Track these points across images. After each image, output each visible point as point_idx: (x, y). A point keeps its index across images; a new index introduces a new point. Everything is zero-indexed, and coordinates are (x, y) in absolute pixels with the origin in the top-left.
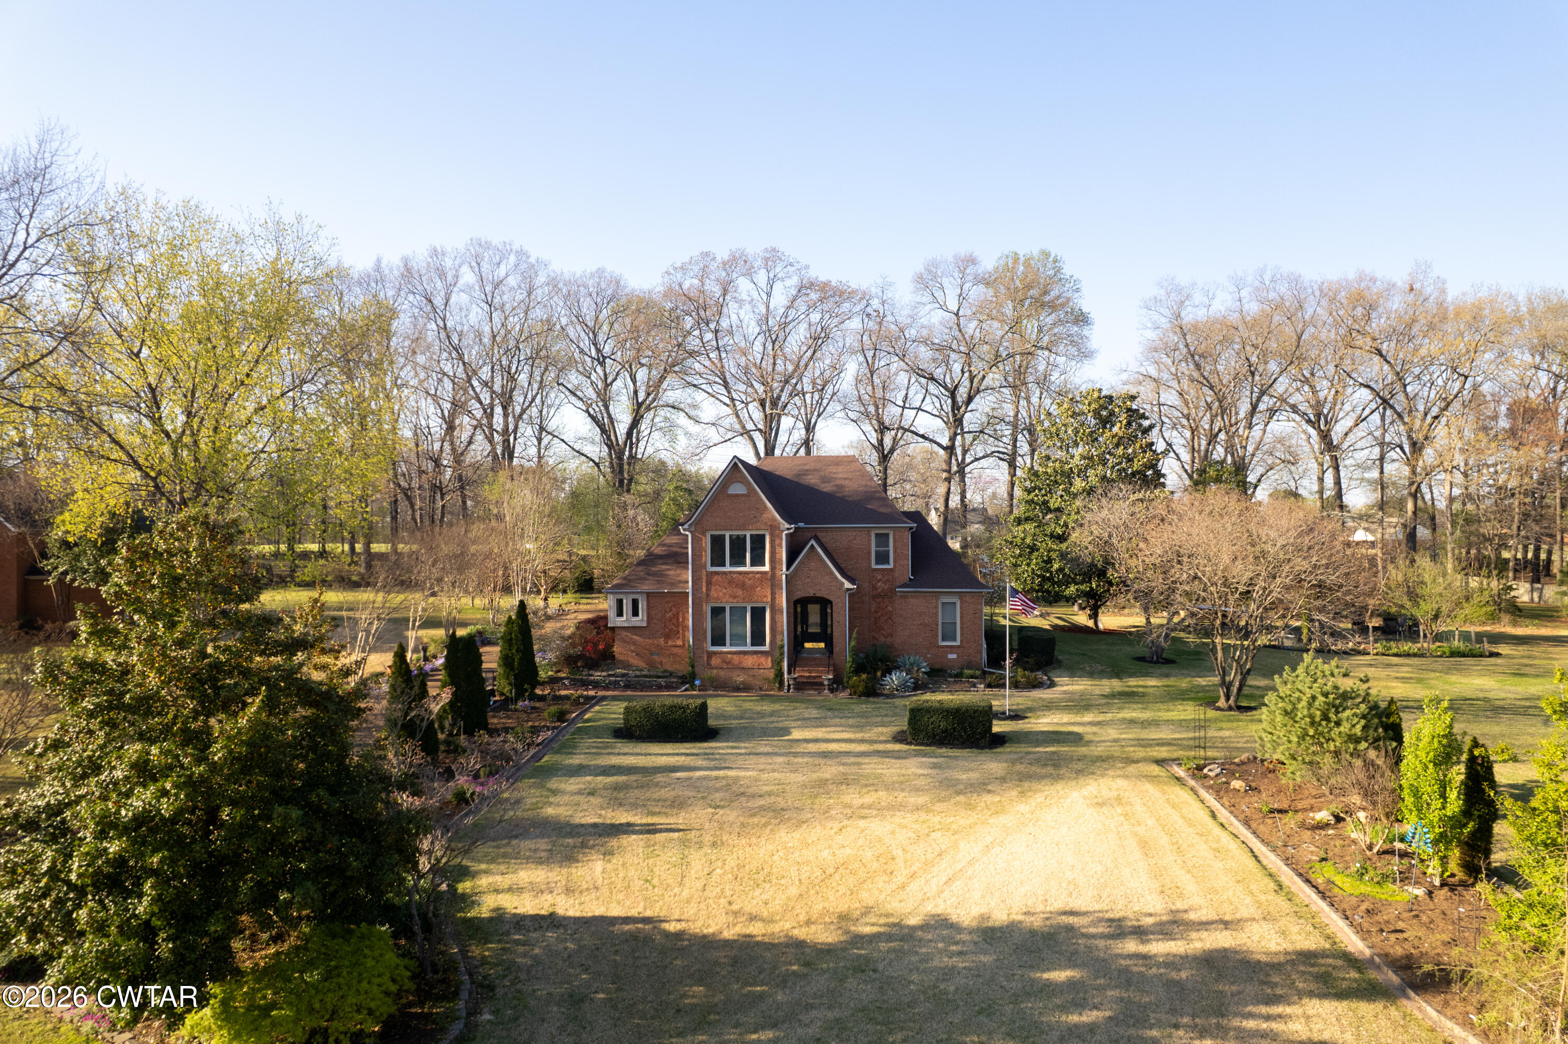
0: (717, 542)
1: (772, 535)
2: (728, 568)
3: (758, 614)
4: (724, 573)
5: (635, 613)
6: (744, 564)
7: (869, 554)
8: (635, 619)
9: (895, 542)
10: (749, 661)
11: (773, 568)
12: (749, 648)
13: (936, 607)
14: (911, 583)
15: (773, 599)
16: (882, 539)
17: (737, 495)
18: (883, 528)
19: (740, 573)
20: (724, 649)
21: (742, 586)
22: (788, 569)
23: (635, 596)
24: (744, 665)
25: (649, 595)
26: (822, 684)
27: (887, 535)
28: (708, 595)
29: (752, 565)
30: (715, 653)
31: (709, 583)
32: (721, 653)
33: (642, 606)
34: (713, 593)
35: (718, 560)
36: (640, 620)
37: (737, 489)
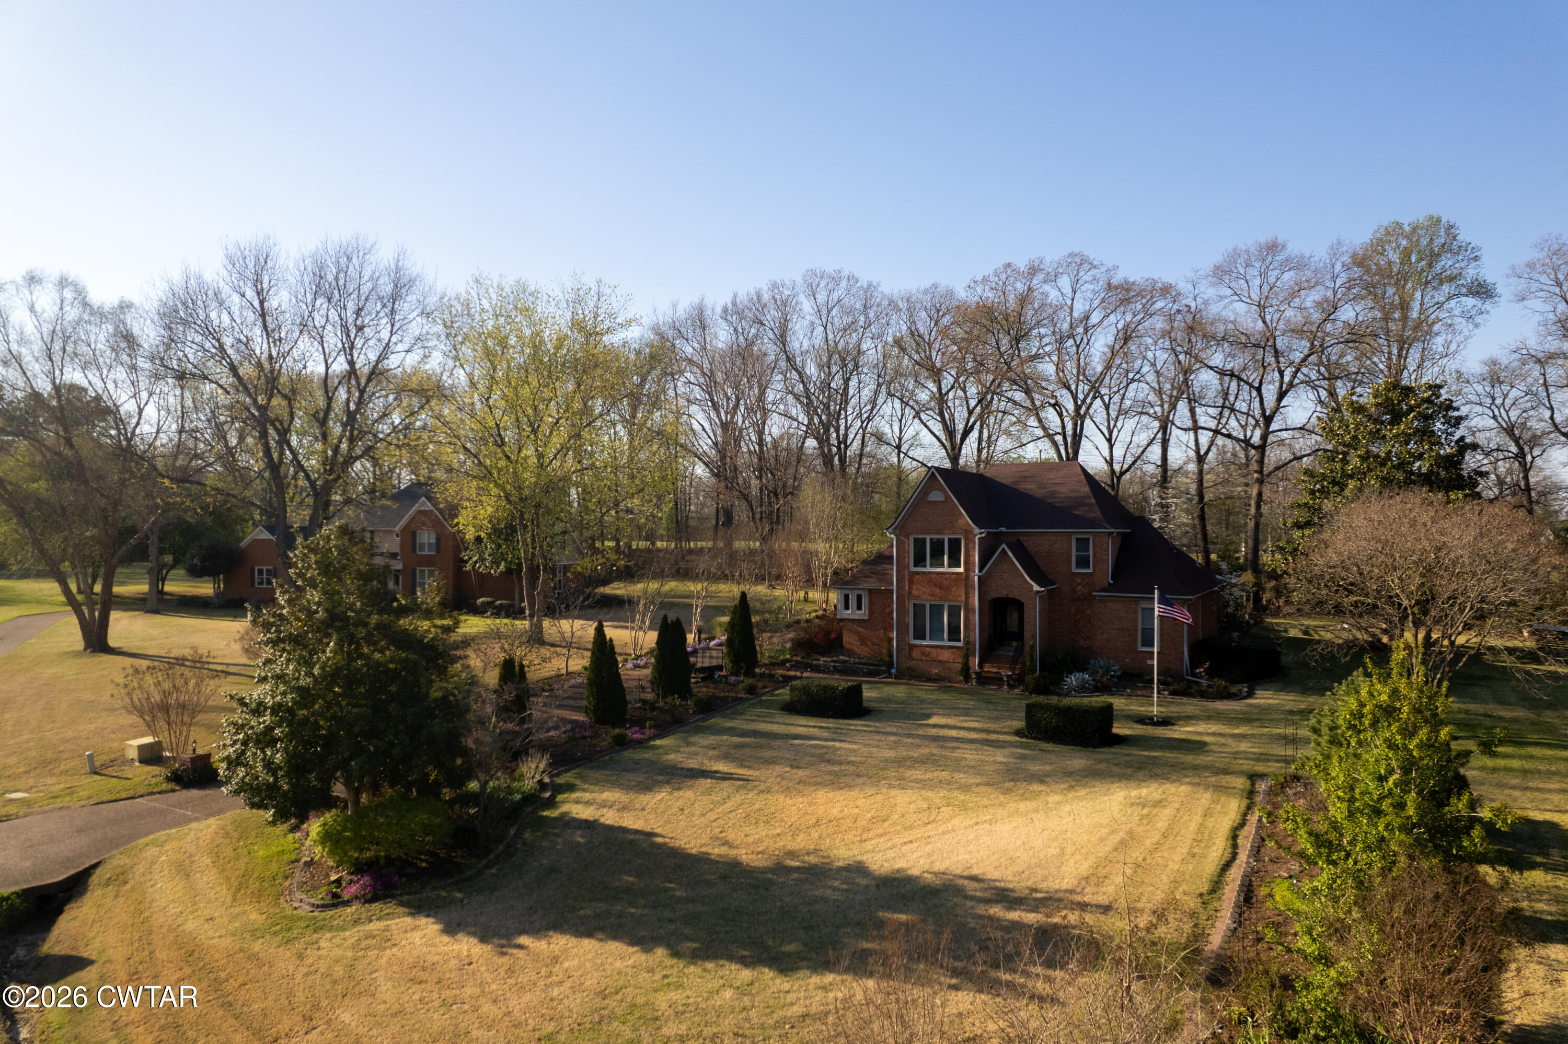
0: (919, 544)
1: (966, 539)
2: (929, 569)
3: (954, 613)
4: (924, 573)
5: (859, 608)
6: (942, 565)
7: (1069, 558)
8: (859, 612)
9: (1094, 546)
10: (946, 655)
11: (966, 569)
12: (947, 643)
13: (1136, 612)
14: (1109, 588)
15: (967, 598)
16: (1083, 543)
17: (936, 502)
18: (1083, 533)
19: (938, 573)
20: (924, 643)
21: (940, 586)
22: (980, 571)
23: (859, 592)
24: (941, 658)
25: (870, 591)
26: (1001, 679)
27: (1088, 540)
28: (910, 593)
29: (950, 566)
30: (916, 646)
31: (911, 582)
32: (921, 646)
33: (865, 601)
34: (915, 592)
35: (920, 560)
36: (863, 614)
37: (936, 496)
